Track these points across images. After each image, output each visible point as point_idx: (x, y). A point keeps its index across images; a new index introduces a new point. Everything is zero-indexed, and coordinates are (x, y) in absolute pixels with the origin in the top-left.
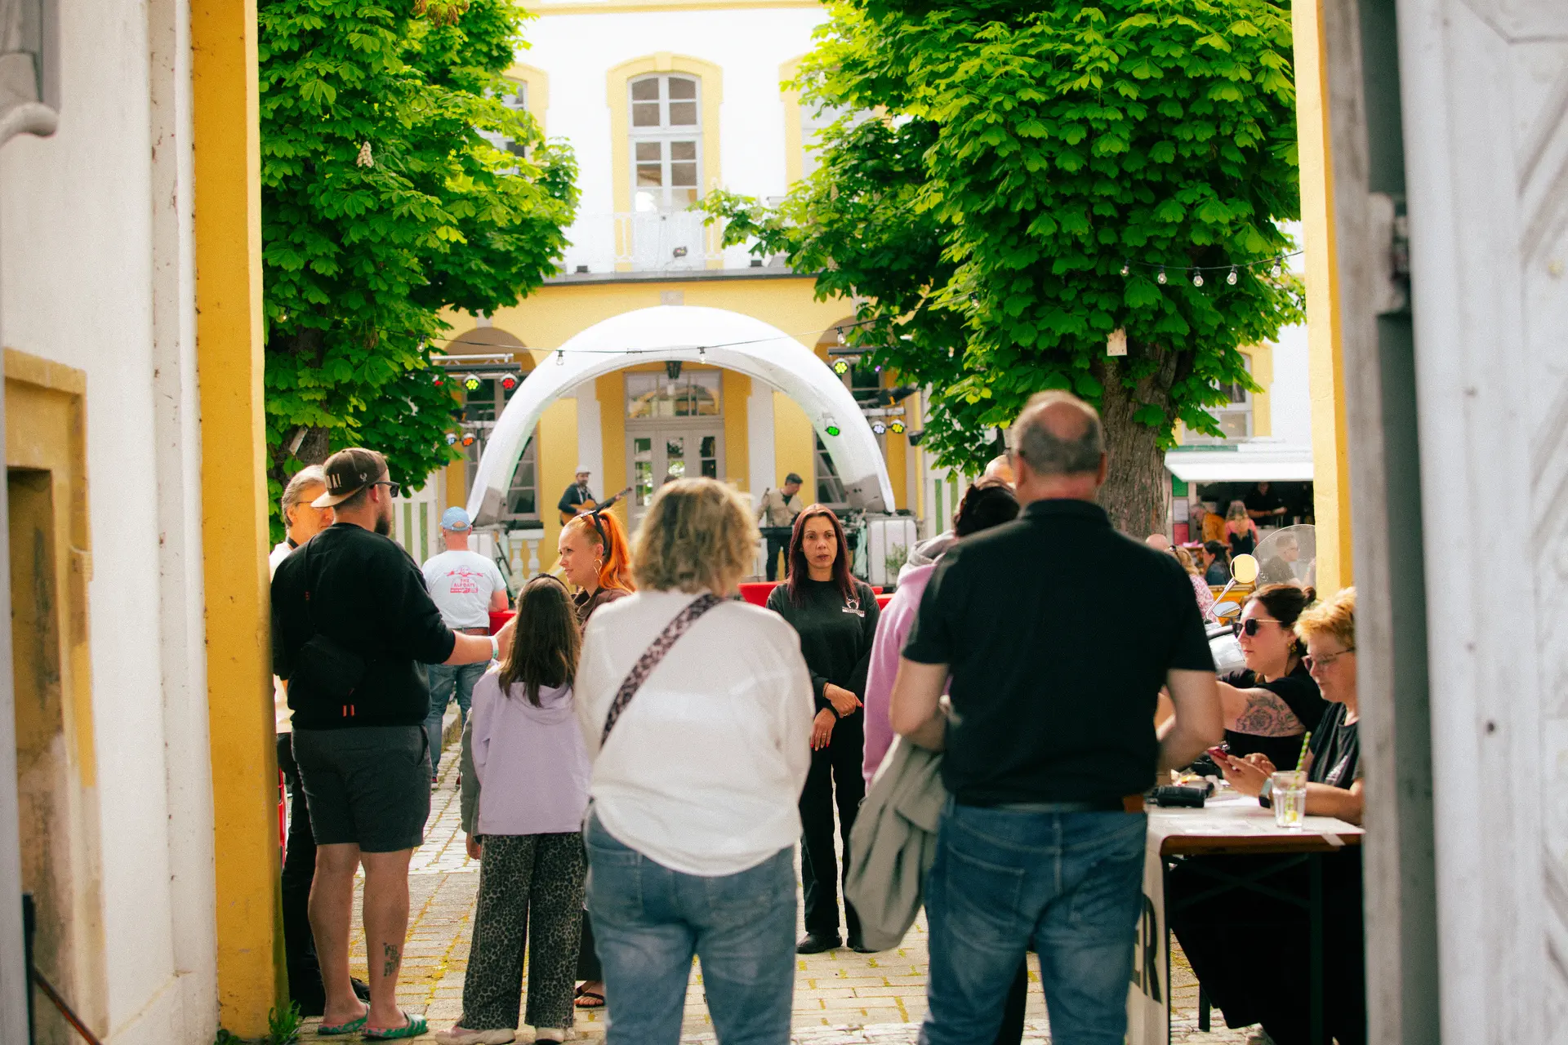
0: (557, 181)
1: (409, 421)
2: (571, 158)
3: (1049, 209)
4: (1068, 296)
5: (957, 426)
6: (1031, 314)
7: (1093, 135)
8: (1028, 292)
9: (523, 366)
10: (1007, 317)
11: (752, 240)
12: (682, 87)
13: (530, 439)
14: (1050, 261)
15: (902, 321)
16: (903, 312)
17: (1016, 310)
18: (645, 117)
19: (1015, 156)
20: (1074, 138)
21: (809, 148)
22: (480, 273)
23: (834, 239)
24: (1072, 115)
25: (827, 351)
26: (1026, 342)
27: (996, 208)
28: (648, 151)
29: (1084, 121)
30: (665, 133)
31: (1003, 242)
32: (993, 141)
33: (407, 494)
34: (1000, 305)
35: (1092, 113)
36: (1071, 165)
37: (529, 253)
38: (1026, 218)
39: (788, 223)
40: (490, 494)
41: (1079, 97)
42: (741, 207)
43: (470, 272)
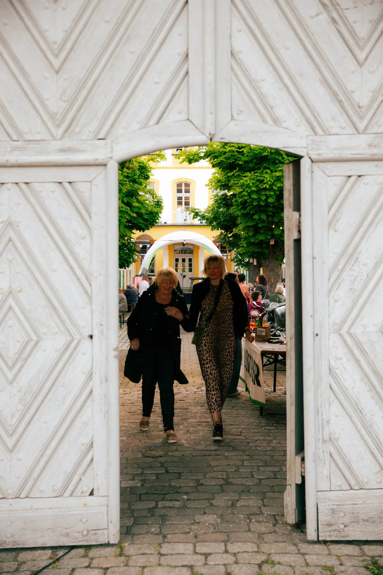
0: (158, 204)
1: (126, 254)
2: (162, 199)
3: (258, 213)
4: (262, 231)
5: (240, 258)
6: (254, 235)
7: (268, 197)
8: (253, 231)
9: (151, 243)
10: (249, 236)
11: (199, 218)
12: (187, 185)
13: (153, 258)
14: (258, 224)
15: (229, 235)
16: (230, 234)
17: (251, 234)
18: (179, 191)
19: (251, 202)
20: (263, 198)
21: (211, 199)
22: (141, 223)
23: (215, 218)
24: (263, 193)
25: (215, 242)
26: (253, 241)
27: (247, 212)
28: (180, 198)
29: (266, 195)
30: (183, 195)
31: (249, 219)
32: (246, 198)
33: (125, 269)
34: (247, 233)
35: (268, 193)
36: (263, 204)
37: (152, 219)
38: (253, 215)
39: (206, 214)
40: (144, 269)
41: (265, 189)
42: (197, 211)
43: (139, 223)
